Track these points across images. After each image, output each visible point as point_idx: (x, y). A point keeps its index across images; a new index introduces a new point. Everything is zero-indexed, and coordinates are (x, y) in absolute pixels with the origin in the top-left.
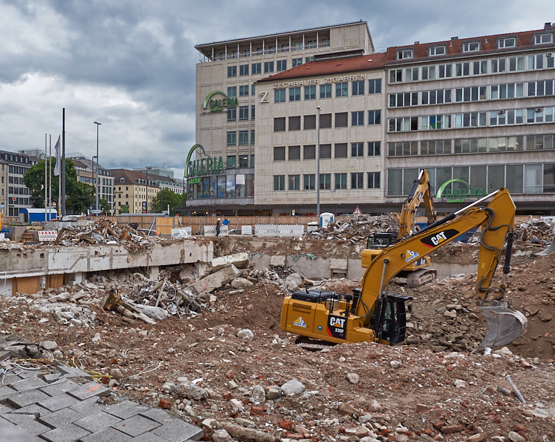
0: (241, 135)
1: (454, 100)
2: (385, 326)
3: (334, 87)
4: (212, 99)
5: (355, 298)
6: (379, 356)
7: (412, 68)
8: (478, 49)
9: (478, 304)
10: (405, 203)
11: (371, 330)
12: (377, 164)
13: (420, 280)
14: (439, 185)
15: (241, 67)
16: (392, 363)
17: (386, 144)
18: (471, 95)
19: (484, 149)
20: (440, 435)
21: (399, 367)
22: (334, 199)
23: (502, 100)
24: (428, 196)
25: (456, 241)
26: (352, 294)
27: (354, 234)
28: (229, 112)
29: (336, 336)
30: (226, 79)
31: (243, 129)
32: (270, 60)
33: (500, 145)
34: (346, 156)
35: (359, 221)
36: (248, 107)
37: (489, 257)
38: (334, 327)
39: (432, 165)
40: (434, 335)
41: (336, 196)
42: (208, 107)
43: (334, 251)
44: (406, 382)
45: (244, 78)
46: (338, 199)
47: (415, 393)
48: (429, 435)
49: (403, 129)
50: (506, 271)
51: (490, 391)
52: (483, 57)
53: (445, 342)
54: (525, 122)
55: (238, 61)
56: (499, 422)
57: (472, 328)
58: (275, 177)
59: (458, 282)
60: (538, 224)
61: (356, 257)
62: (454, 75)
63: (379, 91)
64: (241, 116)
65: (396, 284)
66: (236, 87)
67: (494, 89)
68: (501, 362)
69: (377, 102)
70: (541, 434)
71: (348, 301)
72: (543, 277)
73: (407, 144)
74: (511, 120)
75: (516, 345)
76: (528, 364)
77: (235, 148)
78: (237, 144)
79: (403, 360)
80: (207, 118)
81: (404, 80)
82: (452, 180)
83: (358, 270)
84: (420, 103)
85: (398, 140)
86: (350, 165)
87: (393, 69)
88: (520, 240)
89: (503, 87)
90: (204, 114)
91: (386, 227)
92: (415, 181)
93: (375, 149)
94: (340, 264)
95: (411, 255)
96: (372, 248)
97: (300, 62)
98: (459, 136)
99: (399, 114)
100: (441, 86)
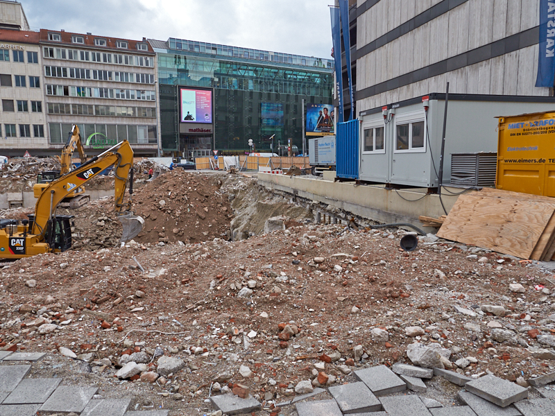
1: (92, 78)
2: (56, 239)
5: (30, 221)
6: (51, 262)
7: (61, 49)
8: (105, 45)
9: (116, 215)
10: (63, 149)
11: (46, 244)
12: (41, 118)
13: (79, 203)
14: (88, 136)
16: (61, 265)
17: (46, 103)
18: (103, 76)
19: (113, 114)
20: (96, 306)
21: (67, 266)
22: (6, 145)
23: (122, 83)
24: (79, 143)
25: (100, 174)
26: (28, 219)
27: (25, 172)
29: (16, 253)
33: (123, 112)
34: (13, 110)
35: (29, 162)
37: (121, 184)
38: (15, 247)
39: (81, 122)
40: (92, 239)
41: (8, 143)
43: (10, 186)
44: (72, 276)
46: (9, 145)
47: (79, 282)
48: (89, 308)
49: (58, 94)
50: (131, 192)
51: (125, 269)
52: (108, 51)
53: (99, 242)
54: (136, 98)
56: (130, 287)
57: (115, 230)
59: (104, 202)
60: (146, 163)
61: (30, 190)
62: (91, 60)
63: (36, 61)
65: (62, 207)
67: (117, 74)
68: (130, 250)
69: (36, 70)
70: (152, 288)
71: (25, 225)
72: (151, 194)
73: (62, 105)
74: (128, 97)
75: (140, 237)
76: (145, 248)
79: (69, 261)
81: (55, 57)
82: (96, 134)
83: (31, 199)
84: (69, 76)
85: (55, 102)
86: (18, 118)
87: (46, 47)
88: (138, 172)
89: (122, 73)
91: (51, 166)
92: (70, 133)
93: (37, 106)
94: (17, 196)
95: (71, 186)
96: (41, 182)
98: (97, 103)
99: (53, 82)
100: (83, 66)
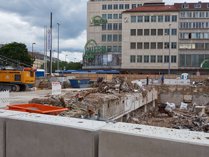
0: (108, 37)
1: (205, 27)
3: (157, 17)
4: (95, 19)
7: (189, 12)
12: (175, 52)
15: (109, 5)
17: (179, 44)
22: (157, 67)
28: (103, 26)
30: (101, 10)
31: (109, 34)
32: (122, 4)
34: (162, 48)
36: (112, 24)
41: (158, 66)
42: (93, 23)
45: (110, 10)
55: (107, 2)
58: (131, 56)
62: (205, 16)
63: (176, 21)
64: (108, 28)
66: (106, 14)
69: (175, 25)
77: (105, 42)
78: (107, 41)
80: (93, 28)
81: (186, 17)
82: (206, 60)
84: (192, 27)
85: (183, 42)
86: (164, 52)
87: (181, 12)
90: (91, 26)
93: (174, 45)
97: (135, 6)
98: (207, 42)
99: (184, 31)
100: (200, 21)
